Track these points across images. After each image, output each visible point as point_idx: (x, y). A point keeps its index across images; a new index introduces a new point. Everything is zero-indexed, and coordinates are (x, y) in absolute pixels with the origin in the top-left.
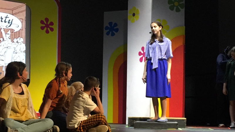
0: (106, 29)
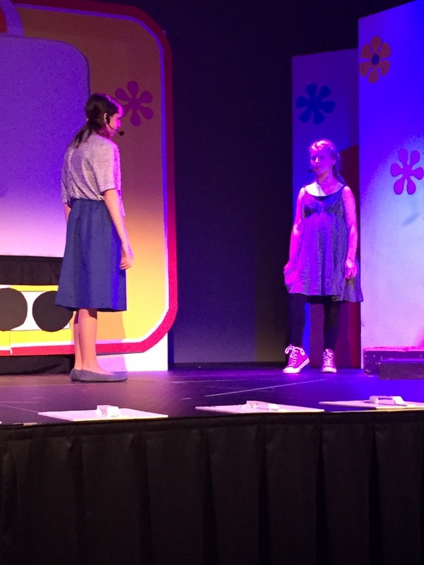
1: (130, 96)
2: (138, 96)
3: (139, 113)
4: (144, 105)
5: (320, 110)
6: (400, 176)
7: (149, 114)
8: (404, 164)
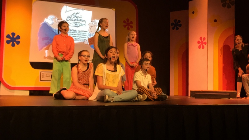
0: (172, 25)
1: (127, 22)
2: (129, 22)
3: (129, 27)
4: (131, 25)
5: (178, 27)
6: (200, 44)
7: (132, 27)
8: (201, 41)
